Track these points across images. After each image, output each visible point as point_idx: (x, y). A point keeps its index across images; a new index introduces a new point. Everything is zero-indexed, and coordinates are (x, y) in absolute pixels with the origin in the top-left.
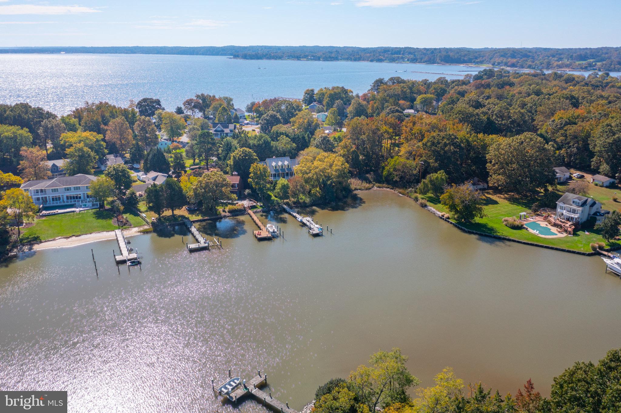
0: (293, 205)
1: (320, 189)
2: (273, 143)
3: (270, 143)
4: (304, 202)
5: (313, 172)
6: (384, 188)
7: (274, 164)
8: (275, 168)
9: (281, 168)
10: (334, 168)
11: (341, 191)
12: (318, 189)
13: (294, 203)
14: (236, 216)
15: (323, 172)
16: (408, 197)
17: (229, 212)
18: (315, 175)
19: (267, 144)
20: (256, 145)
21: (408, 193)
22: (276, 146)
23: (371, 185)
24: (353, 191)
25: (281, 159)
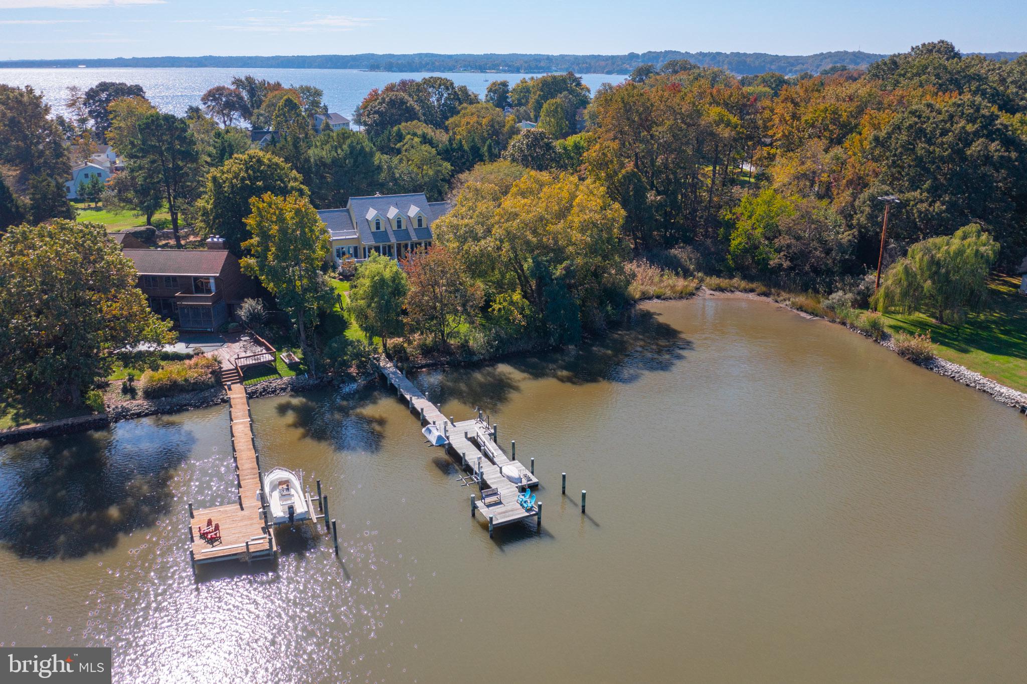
0: (422, 361)
1: (525, 296)
2: (379, 158)
3: (372, 154)
4: (464, 346)
5: (497, 231)
6: (738, 294)
7: (371, 214)
8: (374, 229)
9: (395, 227)
10: (576, 218)
11: (602, 304)
12: (517, 297)
13: (426, 351)
14: (170, 412)
15: (534, 232)
16: (833, 321)
17: (149, 394)
18: (506, 246)
19: (360, 159)
20: (329, 161)
21: (832, 308)
22: (389, 168)
23: (693, 285)
24: (636, 301)
25: (398, 199)
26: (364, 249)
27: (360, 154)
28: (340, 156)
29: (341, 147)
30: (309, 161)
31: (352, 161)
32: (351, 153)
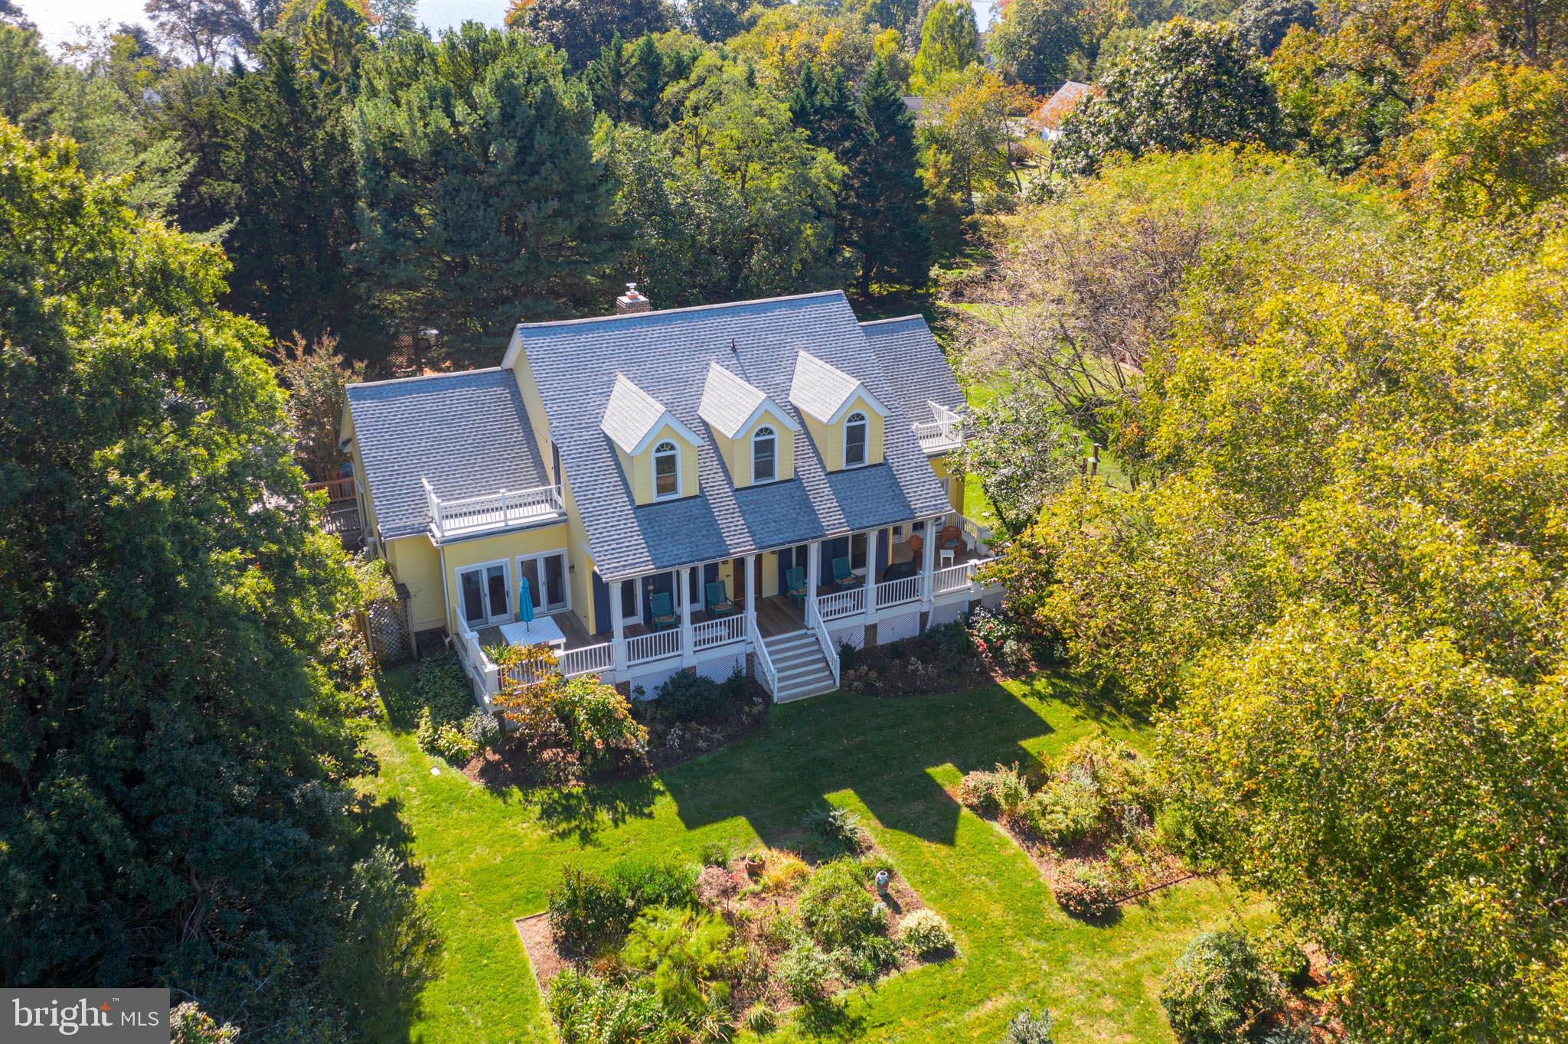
2: (607, 138)
3: (584, 125)
8: (646, 491)
9: (745, 475)
19: (543, 141)
20: (419, 149)
22: (644, 173)
25: (735, 322)
26: (601, 589)
27: (540, 119)
28: (465, 130)
29: (467, 96)
30: (345, 148)
31: (511, 147)
32: (507, 116)
